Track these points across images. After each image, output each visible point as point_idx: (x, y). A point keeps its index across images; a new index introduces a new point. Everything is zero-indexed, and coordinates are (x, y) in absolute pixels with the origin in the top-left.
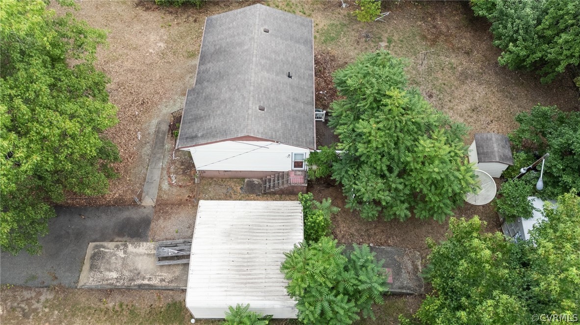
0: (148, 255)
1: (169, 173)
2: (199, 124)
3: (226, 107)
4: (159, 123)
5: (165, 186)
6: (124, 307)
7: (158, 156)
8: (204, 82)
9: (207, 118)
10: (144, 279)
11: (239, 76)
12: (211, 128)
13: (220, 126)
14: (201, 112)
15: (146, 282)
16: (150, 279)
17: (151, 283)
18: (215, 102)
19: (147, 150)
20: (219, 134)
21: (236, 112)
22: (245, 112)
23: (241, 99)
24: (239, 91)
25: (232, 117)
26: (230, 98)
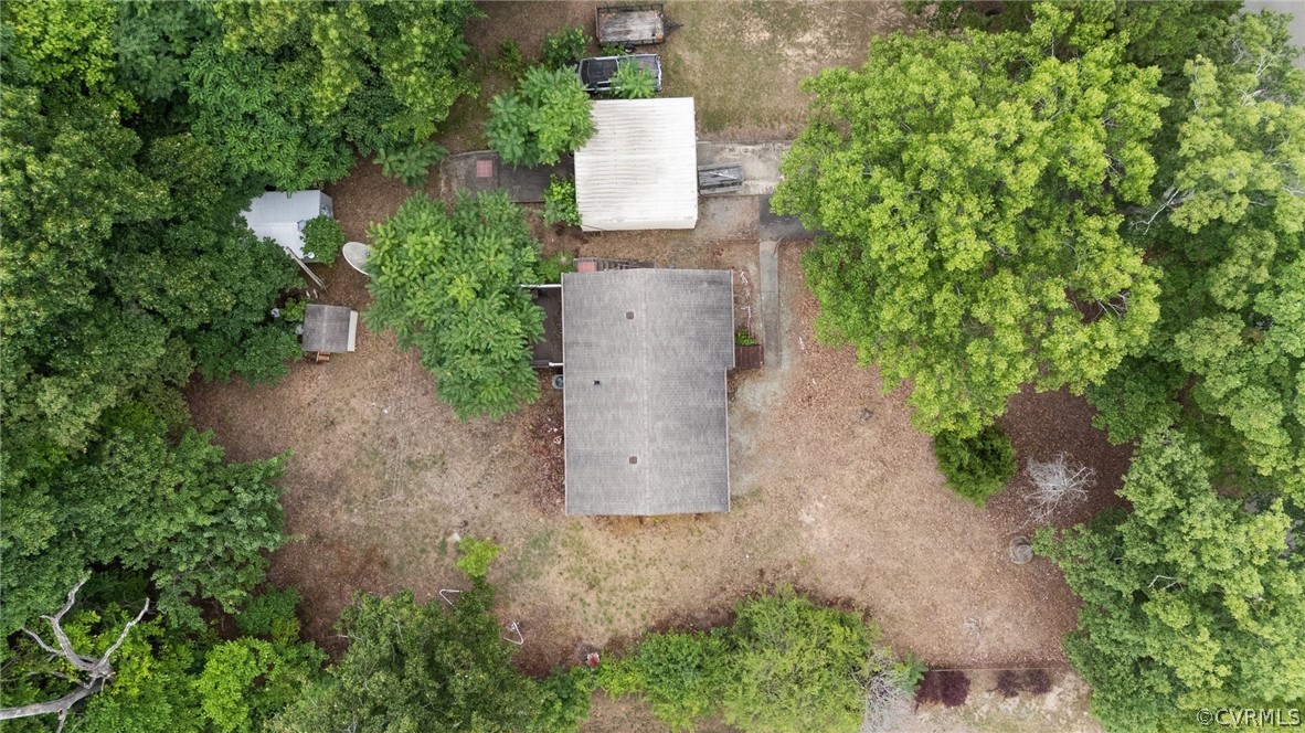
0: (754, 179)
1: (751, 285)
4: (779, 363)
5: (752, 268)
6: (769, 125)
7: (769, 311)
9: (700, 310)
10: (753, 151)
11: (664, 370)
13: (680, 292)
14: (710, 322)
15: (750, 148)
16: (746, 151)
17: (744, 147)
19: (787, 321)
20: (680, 279)
22: (650, 306)
23: (658, 328)
24: (661, 343)
25: (667, 303)
26: (672, 335)
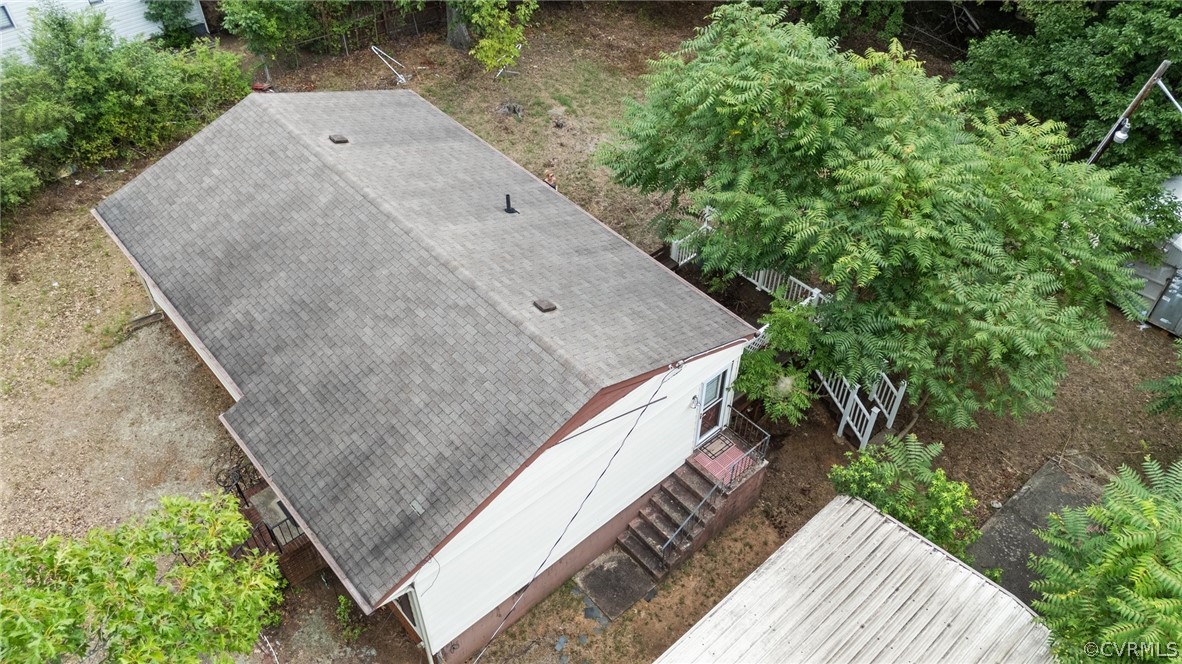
2: (378, 479)
3: (428, 369)
8: (266, 359)
9: (391, 441)
11: (385, 272)
12: (440, 458)
13: (468, 430)
14: (344, 441)
18: (371, 384)
20: (493, 455)
21: (481, 359)
22: (515, 340)
23: (460, 321)
24: (429, 305)
25: (482, 380)
26: (416, 340)
